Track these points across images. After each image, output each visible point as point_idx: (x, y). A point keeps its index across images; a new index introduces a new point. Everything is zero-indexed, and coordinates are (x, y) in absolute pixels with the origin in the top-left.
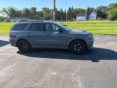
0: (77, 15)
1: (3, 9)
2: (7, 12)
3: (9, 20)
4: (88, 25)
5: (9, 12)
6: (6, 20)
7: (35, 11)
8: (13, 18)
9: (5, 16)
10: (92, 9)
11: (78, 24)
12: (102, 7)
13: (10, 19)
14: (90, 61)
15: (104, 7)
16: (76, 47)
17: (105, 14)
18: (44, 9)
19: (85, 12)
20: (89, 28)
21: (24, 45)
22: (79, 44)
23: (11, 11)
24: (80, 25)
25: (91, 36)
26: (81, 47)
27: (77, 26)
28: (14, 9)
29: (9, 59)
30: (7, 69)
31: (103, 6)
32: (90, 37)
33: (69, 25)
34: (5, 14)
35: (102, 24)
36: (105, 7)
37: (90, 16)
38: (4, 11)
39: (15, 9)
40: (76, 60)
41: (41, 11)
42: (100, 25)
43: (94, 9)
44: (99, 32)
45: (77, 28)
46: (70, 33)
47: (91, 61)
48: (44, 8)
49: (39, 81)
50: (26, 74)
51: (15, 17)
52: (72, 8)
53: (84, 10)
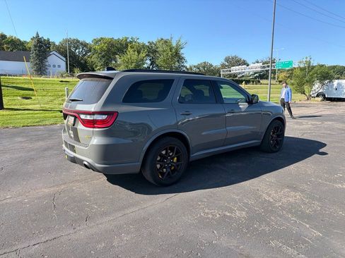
12: (77, 43)
15: (82, 44)
17: (86, 62)
19: (29, 50)
31: (78, 41)
33: (38, 86)
36: (85, 45)
37: (47, 64)
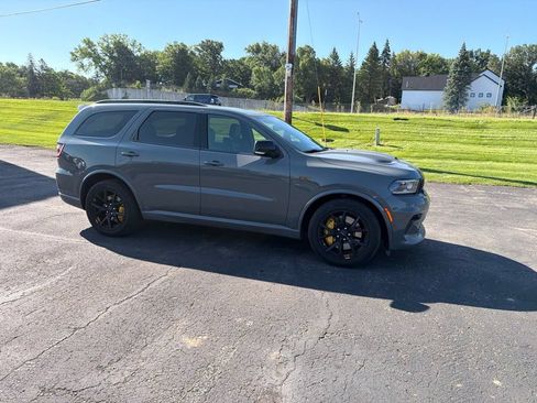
0: (406, 81)
1: (83, 45)
2: (97, 59)
3: (103, 93)
4: (449, 131)
5: (107, 58)
6: (91, 89)
7: (215, 58)
8: (119, 86)
9: (90, 73)
10: (484, 60)
11: (399, 127)
13: (108, 86)
14: (385, 304)
16: (334, 233)
18: (257, 49)
19: (447, 72)
20: (450, 145)
21: (111, 201)
22: (349, 220)
23: (115, 54)
24: (407, 128)
25: (410, 187)
26: (358, 234)
27: (392, 136)
28: (129, 47)
29: (37, 259)
30: (12, 297)
32: (405, 191)
33: (356, 126)
34: (90, 65)
35: (518, 133)
37: (469, 92)
38: (88, 51)
39: (133, 45)
40: (318, 293)
41: (244, 59)
42: (508, 135)
43: (495, 58)
44: (493, 171)
45: (394, 143)
46: (310, 164)
47: (390, 301)
48: (258, 45)
49: (114, 365)
50: (76, 329)
51: (131, 81)
52: (386, 51)
53: (442, 60)
